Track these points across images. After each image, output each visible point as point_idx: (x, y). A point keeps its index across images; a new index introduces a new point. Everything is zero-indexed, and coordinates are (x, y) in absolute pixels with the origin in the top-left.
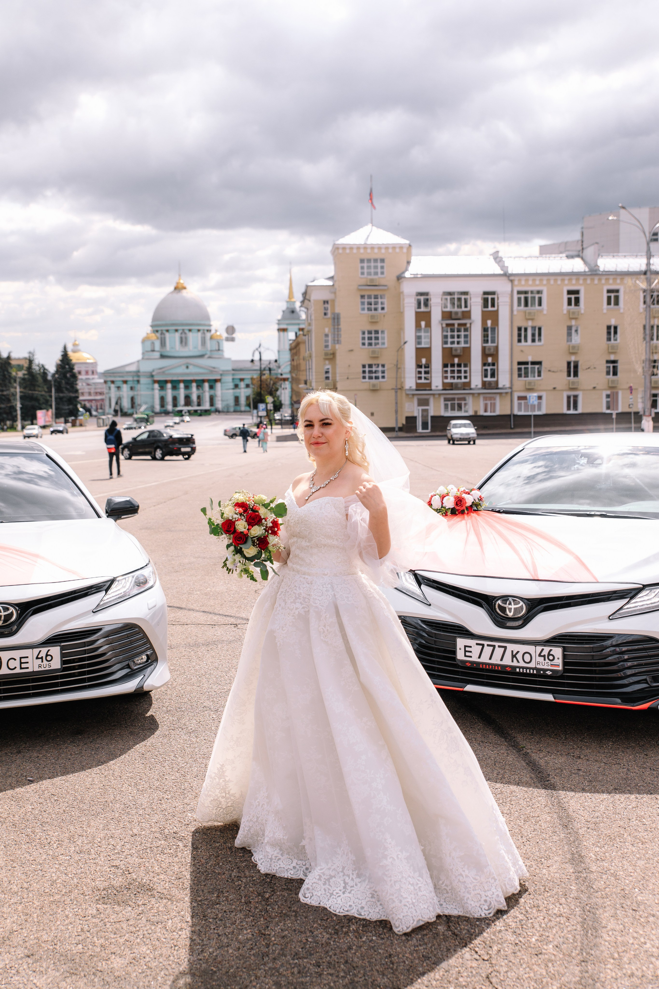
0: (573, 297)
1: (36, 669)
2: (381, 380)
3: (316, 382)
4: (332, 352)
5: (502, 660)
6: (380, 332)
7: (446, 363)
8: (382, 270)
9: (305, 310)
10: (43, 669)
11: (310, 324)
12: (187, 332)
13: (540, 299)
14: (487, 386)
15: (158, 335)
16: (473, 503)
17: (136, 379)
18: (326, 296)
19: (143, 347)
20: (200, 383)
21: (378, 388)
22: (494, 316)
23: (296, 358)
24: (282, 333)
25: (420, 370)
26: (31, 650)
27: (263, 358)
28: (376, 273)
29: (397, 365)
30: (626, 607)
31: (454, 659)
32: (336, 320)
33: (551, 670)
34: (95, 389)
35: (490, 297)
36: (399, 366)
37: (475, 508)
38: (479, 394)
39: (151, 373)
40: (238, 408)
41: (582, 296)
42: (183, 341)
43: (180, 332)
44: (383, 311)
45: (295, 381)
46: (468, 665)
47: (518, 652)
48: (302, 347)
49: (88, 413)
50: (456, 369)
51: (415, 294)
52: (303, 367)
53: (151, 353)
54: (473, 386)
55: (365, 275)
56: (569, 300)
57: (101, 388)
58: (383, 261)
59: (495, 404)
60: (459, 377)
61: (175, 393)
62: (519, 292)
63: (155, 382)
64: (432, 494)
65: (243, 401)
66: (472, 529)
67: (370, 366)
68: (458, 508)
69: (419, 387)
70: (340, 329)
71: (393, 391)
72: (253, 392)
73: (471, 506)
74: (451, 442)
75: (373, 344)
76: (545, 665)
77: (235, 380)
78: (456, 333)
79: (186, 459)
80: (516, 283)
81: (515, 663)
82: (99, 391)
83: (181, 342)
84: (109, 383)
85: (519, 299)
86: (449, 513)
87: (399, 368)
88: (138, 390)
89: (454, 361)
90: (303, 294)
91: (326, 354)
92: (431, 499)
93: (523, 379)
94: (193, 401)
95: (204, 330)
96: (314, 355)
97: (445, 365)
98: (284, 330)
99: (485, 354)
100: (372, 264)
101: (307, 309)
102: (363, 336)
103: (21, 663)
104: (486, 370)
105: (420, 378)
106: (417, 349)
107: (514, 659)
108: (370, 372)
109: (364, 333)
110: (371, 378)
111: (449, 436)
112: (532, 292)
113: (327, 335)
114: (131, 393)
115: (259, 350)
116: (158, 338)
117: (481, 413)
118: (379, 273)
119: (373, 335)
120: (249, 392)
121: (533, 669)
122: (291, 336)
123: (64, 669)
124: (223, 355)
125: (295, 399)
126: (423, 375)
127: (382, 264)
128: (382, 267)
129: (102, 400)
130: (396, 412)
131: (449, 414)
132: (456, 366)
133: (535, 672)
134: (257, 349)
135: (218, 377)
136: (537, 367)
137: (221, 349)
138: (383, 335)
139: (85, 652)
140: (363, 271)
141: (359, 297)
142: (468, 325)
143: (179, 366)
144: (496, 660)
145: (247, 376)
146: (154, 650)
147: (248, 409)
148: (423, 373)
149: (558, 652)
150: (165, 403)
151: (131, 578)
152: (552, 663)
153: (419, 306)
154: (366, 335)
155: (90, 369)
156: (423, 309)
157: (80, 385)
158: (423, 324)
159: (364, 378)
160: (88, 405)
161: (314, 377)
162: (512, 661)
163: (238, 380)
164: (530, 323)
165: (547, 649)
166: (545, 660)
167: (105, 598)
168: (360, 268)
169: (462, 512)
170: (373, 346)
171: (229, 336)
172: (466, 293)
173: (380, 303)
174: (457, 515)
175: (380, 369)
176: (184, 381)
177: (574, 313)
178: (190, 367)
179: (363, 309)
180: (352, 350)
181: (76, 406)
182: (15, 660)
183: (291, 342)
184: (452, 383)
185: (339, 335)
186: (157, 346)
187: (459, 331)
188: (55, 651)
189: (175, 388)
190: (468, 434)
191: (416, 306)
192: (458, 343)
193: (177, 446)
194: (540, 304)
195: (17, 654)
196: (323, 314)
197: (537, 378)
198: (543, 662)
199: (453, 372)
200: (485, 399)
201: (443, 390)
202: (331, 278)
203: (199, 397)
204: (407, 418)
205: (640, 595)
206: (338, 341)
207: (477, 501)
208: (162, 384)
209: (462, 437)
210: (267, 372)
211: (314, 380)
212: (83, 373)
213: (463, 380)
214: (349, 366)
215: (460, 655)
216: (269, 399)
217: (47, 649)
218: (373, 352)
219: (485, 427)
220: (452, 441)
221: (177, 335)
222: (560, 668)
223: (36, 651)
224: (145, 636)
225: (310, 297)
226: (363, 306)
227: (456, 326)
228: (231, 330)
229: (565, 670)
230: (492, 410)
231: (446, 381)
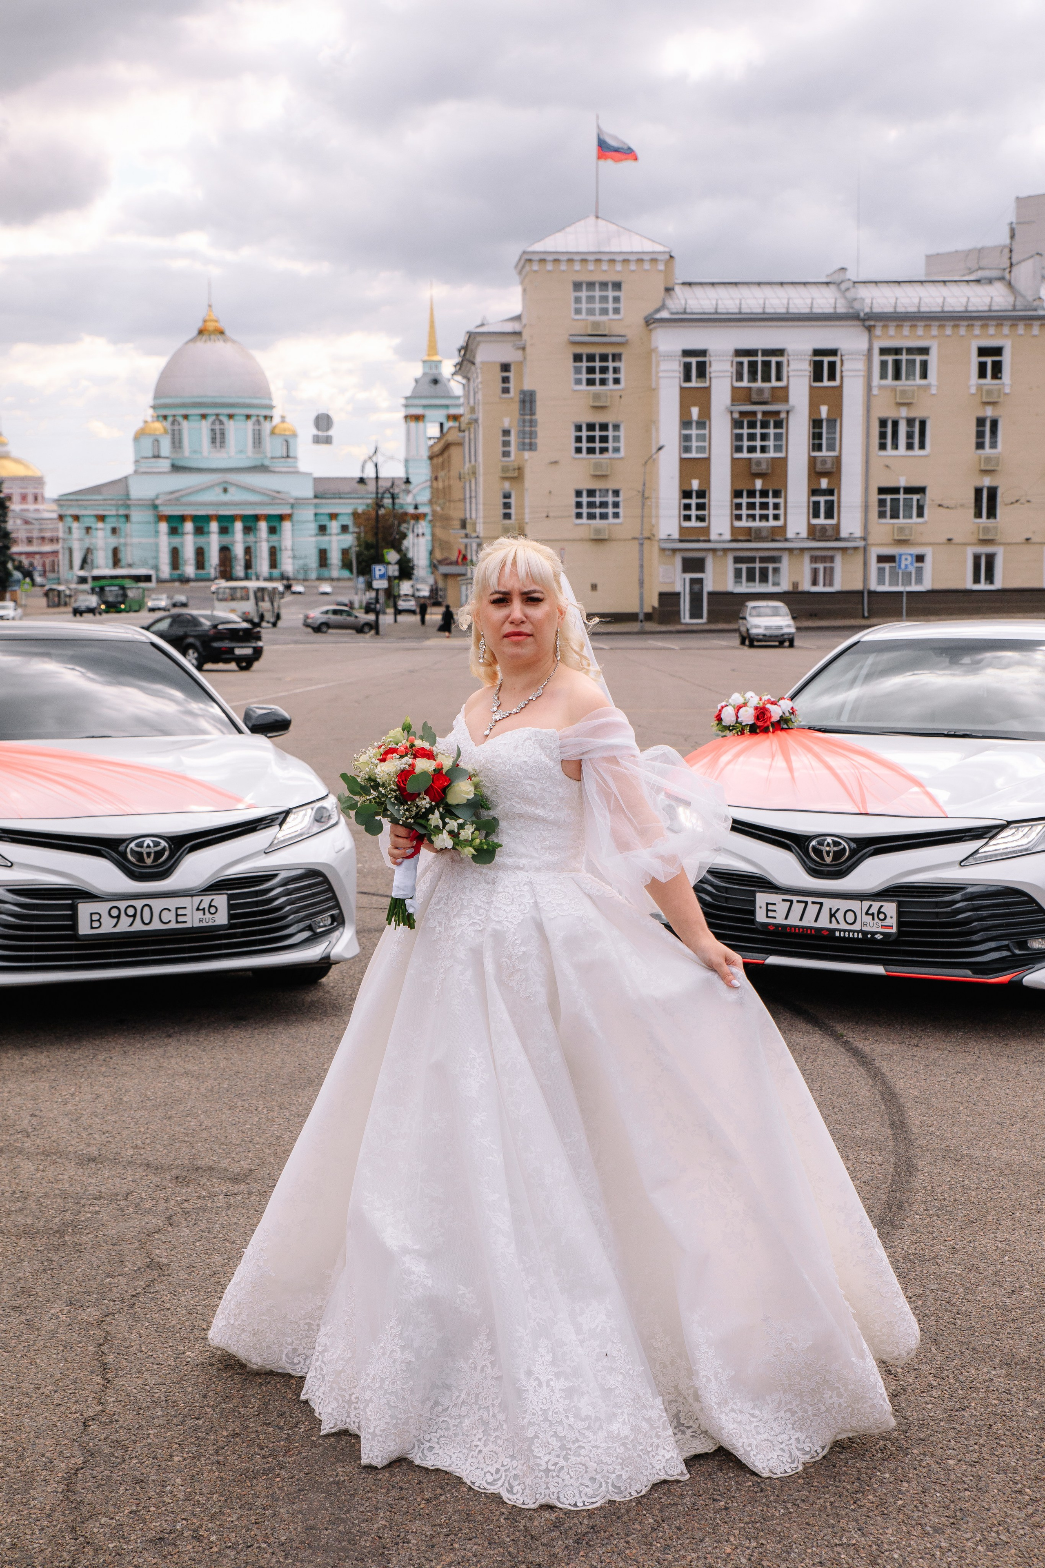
0: (989, 360)
1: (197, 924)
2: (611, 520)
3: (484, 523)
4: (516, 465)
5: (816, 920)
6: (610, 427)
7: (739, 488)
8: (616, 305)
9: (464, 381)
10: (204, 924)
11: (473, 410)
12: (224, 419)
13: (924, 365)
14: (818, 534)
15: (167, 424)
16: (781, 717)
17: (122, 512)
18: (506, 353)
19: (137, 450)
20: (250, 523)
21: (606, 537)
22: (835, 398)
23: (441, 474)
24: (413, 425)
25: (687, 501)
26: (190, 898)
27: (381, 475)
28: (604, 311)
29: (643, 495)
30: (981, 851)
31: (753, 921)
32: (528, 405)
33: (881, 933)
34: (41, 530)
35: (826, 360)
36: (646, 495)
37: (785, 726)
38: (802, 550)
39: (153, 500)
40: (325, 573)
41: (1006, 359)
42: (218, 439)
43: (211, 419)
44: (617, 387)
45: (440, 520)
46: (772, 928)
47: (838, 910)
48: (454, 452)
49: (28, 580)
50: (758, 500)
51: (680, 353)
52: (456, 495)
53: (153, 460)
54: (790, 534)
55: (583, 316)
56: (982, 367)
57: (52, 530)
58: (617, 286)
59: (832, 569)
60: (765, 517)
61: (202, 541)
62: (883, 351)
63: (161, 518)
64: (723, 704)
65: (335, 558)
66: (779, 752)
67: (591, 493)
68: (759, 724)
69: (686, 535)
70: (536, 421)
71: (635, 545)
72: (358, 538)
73: (779, 722)
74: (747, 642)
75: (597, 451)
76: (873, 926)
77: (319, 517)
78: (758, 431)
79: (242, 669)
80: (878, 332)
81: (834, 925)
82: (48, 535)
83: (213, 440)
84: (69, 519)
85: (884, 364)
86: (747, 731)
87: (648, 498)
88: (126, 536)
89: (754, 485)
90: (460, 351)
91: (505, 469)
92: (720, 711)
93: (888, 520)
94: (236, 557)
95: (258, 416)
96: (481, 470)
97: (737, 494)
98: (418, 418)
99: (816, 471)
100: (597, 293)
101: (469, 379)
102: (579, 434)
103: (177, 915)
104: (816, 504)
105: (688, 518)
106: (682, 460)
107: (833, 919)
108: (591, 505)
109: (579, 428)
110: (591, 516)
111: (743, 629)
112: (910, 351)
113: (506, 433)
114: (113, 541)
115: (374, 459)
116: (166, 432)
117: (806, 586)
118: (611, 311)
119: (597, 433)
120: (348, 540)
121: (858, 932)
122: (433, 431)
123: (231, 926)
124: (296, 467)
125: (438, 555)
126: (693, 512)
127: (616, 294)
128: (616, 300)
129: (55, 553)
130: (641, 583)
131: (744, 588)
132: (758, 494)
133: (860, 936)
134: (370, 458)
135: (286, 511)
136: (915, 497)
137: (291, 454)
138: (616, 433)
139: (257, 904)
140: (578, 306)
141: (571, 357)
142: (783, 415)
143: (212, 487)
144: (809, 921)
145: (345, 508)
146: (340, 909)
147: (346, 574)
148: (694, 507)
149: (890, 908)
150: (181, 561)
151: (309, 811)
152: (884, 923)
153: (687, 378)
154: (584, 434)
155: (30, 491)
156: (694, 383)
157: (12, 524)
158: (695, 412)
159: (579, 516)
160: (26, 562)
161: (481, 513)
162: (831, 922)
163: (327, 518)
164: (904, 413)
165: (876, 905)
166: (873, 919)
167: (279, 835)
168: (573, 300)
169: (765, 730)
170: (597, 455)
171: (320, 433)
172: (780, 352)
173: (611, 370)
174: (758, 734)
175: (610, 499)
176: (219, 518)
177: (989, 392)
178: (231, 490)
179: (578, 382)
180: (556, 462)
181: (4, 564)
182: (169, 910)
183: (431, 442)
184: (750, 528)
185: (532, 434)
186: (166, 448)
187: (765, 425)
188: (221, 901)
189: (200, 531)
190: (780, 628)
191: (682, 376)
192: (764, 449)
193: (227, 644)
194: (924, 375)
195: (172, 903)
196: (500, 390)
197: (915, 519)
198: (872, 922)
199: (751, 506)
200: (814, 559)
201: (732, 541)
202: (518, 318)
203: (248, 550)
204: (662, 595)
205: (1003, 834)
206: (531, 444)
207: (787, 714)
208: (175, 524)
209: (768, 632)
210: (387, 501)
211: (480, 520)
212: (16, 498)
213: (772, 523)
214: (550, 492)
215: (761, 917)
216: (392, 556)
217: (209, 898)
218: (597, 466)
219: (813, 615)
220: (750, 641)
221: (205, 426)
222: (894, 930)
223: (197, 899)
224: (331, 889)
225: (474, 357)
226: (578, 376)
227: (759, 416)
228: (323, 422)
229: (900, 932)
230: (827, 582)
231: (738, 524)
